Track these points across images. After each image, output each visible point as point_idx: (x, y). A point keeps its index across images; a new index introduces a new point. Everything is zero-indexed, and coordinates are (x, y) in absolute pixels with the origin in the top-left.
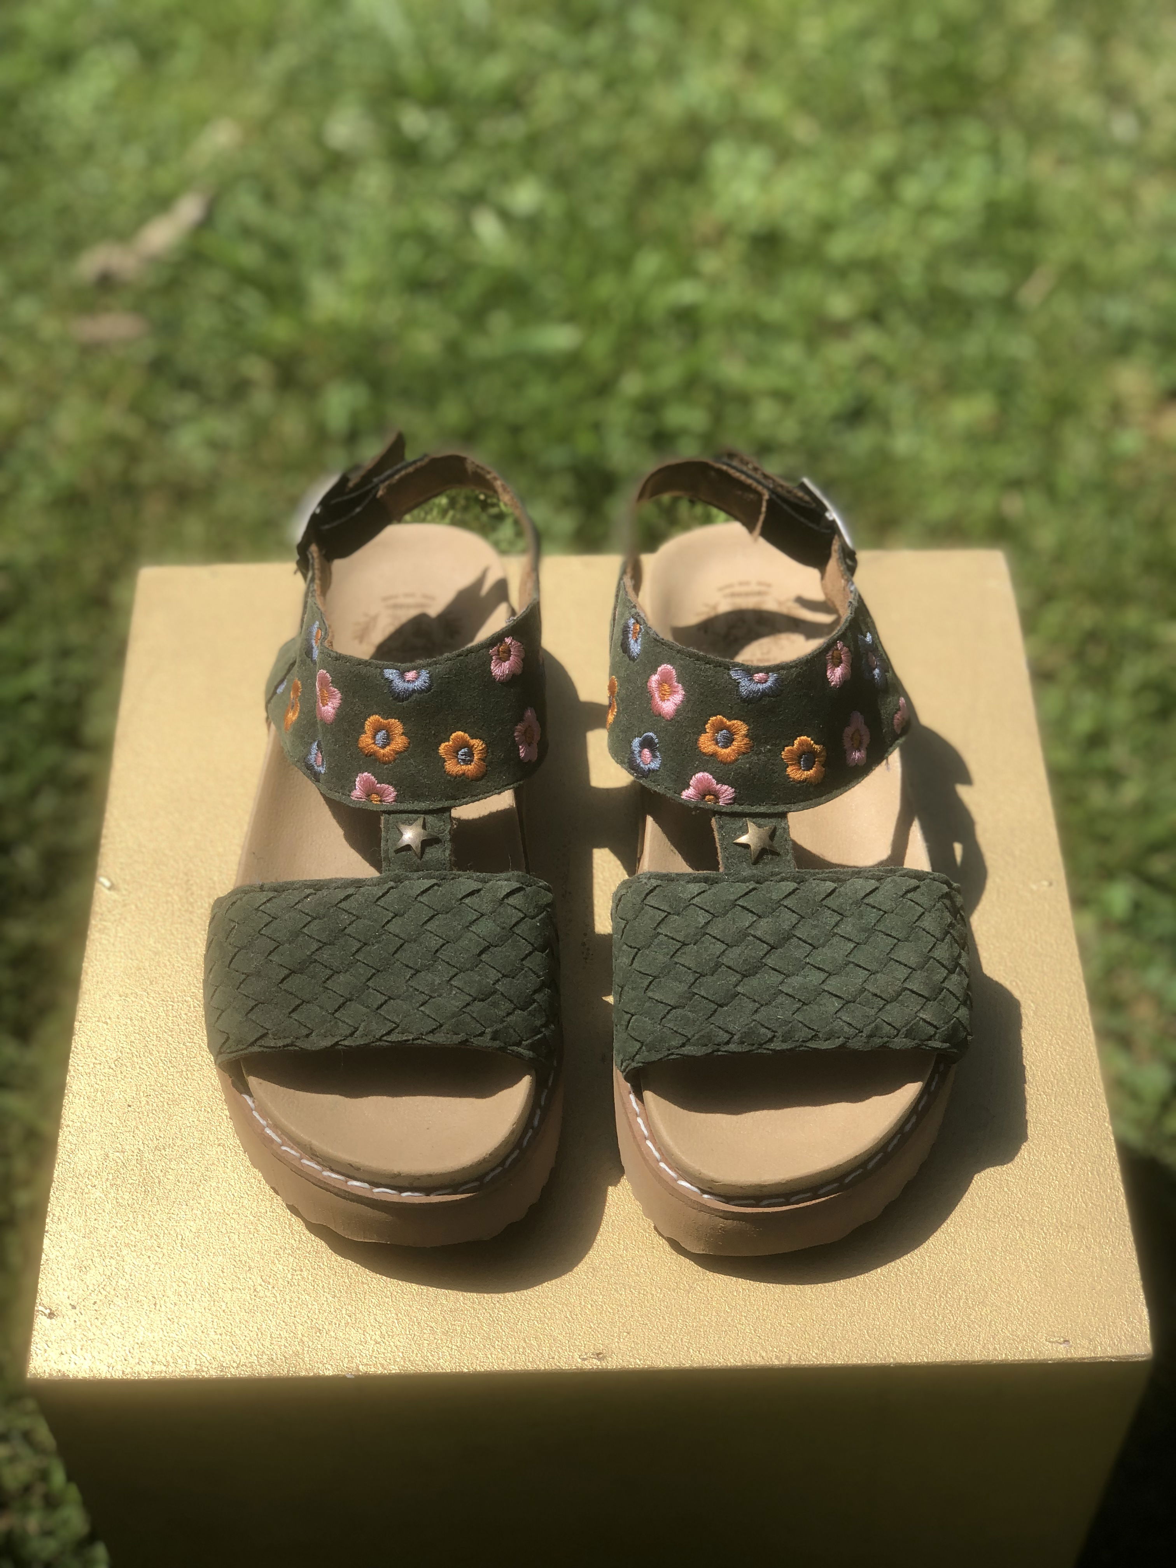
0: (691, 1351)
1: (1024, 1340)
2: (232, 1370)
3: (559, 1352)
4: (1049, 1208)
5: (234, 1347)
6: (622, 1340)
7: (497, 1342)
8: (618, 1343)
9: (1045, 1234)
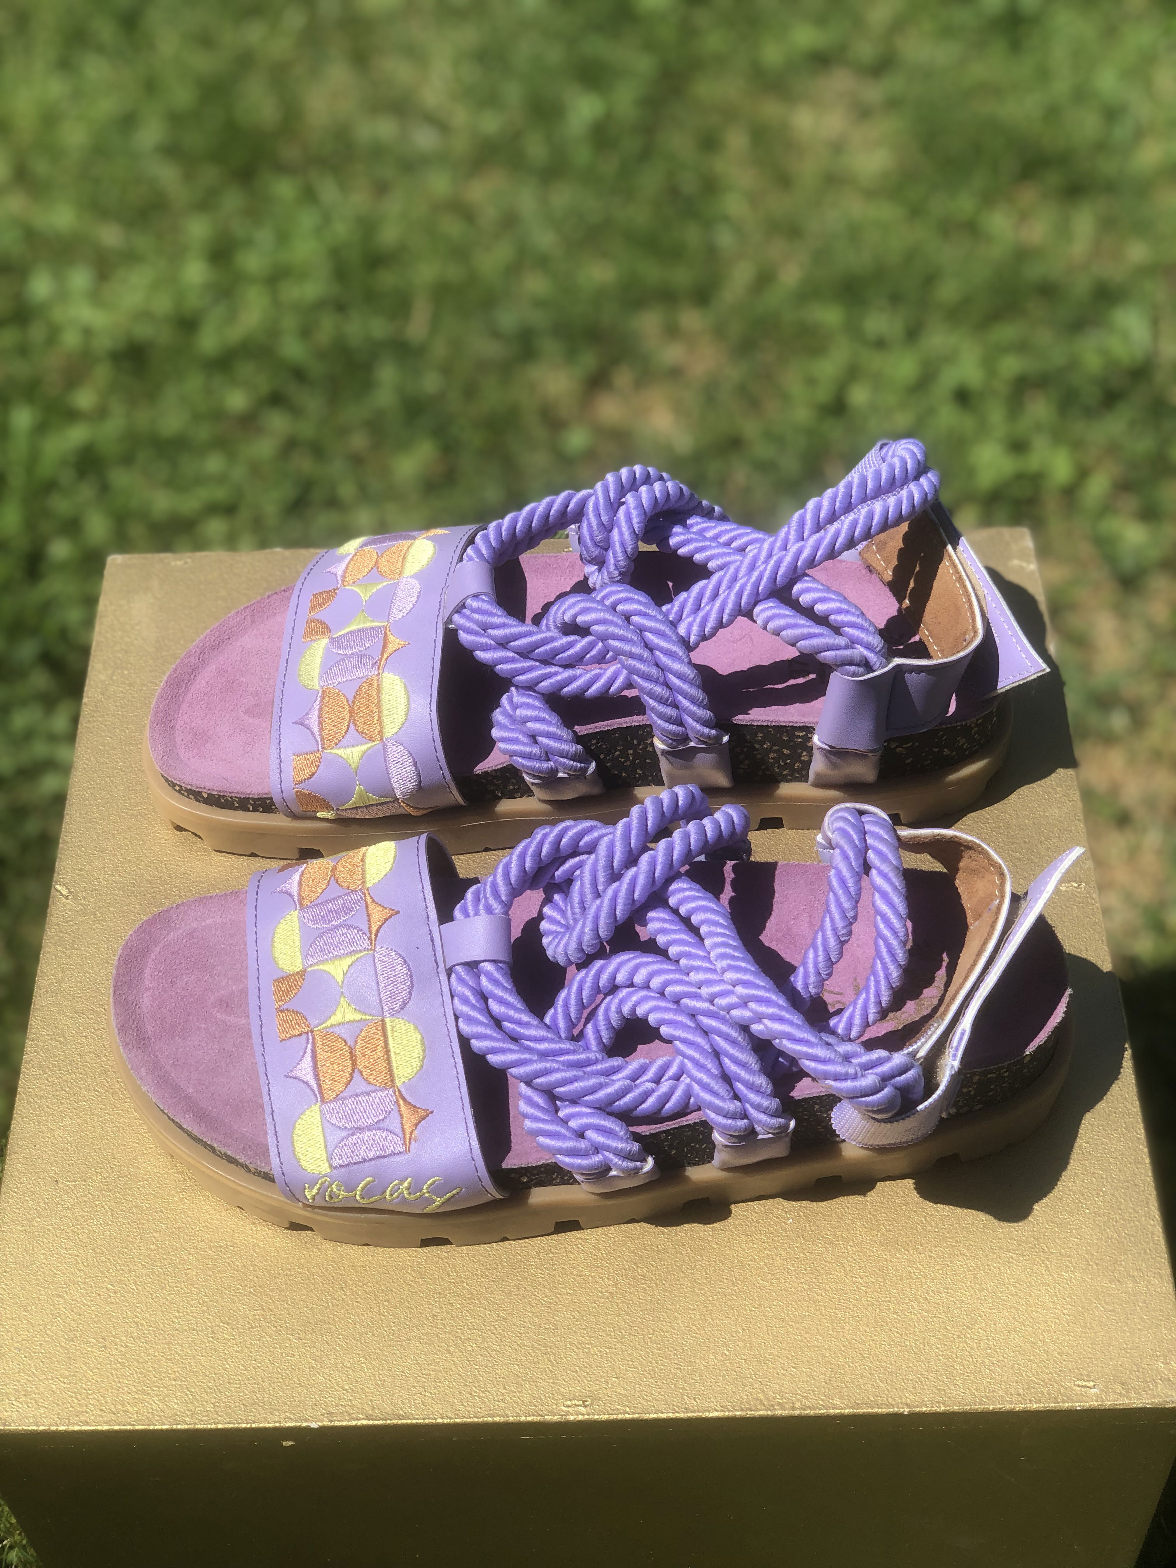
0: (686, 1398)
1: (1051, 1385)
2: (188, 1419)
3: (541, 1399)
4: (1077, 1238)
5: (188, 1393)
6: (610, 1386)
7: (474, 1389)
8: (606, 1388)
9: (1074, 1267)
